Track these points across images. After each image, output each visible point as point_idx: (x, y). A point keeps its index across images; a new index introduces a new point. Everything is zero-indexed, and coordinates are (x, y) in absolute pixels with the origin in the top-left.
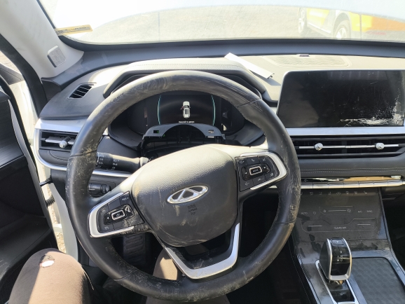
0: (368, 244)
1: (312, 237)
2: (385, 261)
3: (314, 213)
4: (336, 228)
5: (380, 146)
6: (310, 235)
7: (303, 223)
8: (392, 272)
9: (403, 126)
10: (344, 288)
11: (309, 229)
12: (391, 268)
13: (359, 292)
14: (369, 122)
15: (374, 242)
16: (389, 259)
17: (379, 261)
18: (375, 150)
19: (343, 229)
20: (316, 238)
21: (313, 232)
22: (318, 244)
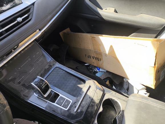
0: (47, 67)
1: (24, 85)
2: (57, 68)
3: (15, 73)
4: (30, 72)
5: (20, 19)
6: (22, 85)
7: (14, 83)
8: (62, 70)
9: (22, 3)
10: (53, 93)
11: (19, 83)
12: (61, 69)
13: (58, 90)
14: (4, 8)
15: (48, 64)
16: (58, 66)
17: (55, 70)
18: (19, 23)
19: (33, 70)
20: (26, 84)
21: (22, 83)
22: (29, 85)
